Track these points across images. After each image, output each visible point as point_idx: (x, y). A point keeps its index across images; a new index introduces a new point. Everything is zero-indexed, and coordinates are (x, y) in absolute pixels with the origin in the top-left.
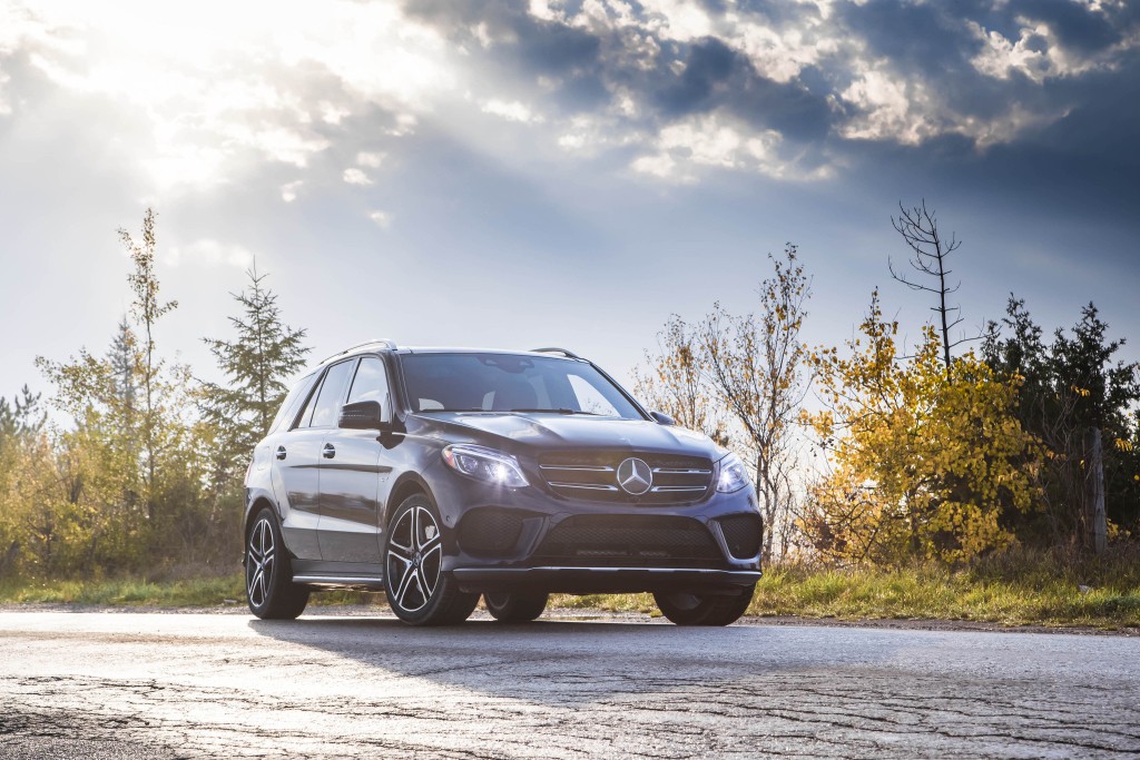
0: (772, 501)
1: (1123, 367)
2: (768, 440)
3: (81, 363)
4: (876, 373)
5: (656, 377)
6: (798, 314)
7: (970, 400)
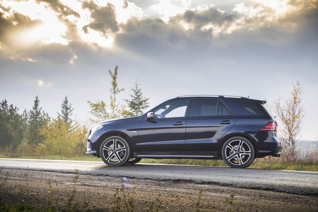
6: (300, 99)
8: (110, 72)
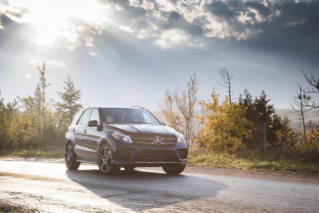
0: (190, 133)
1: (270, 105)
2: (189, 119)
3: (28, 98)
4: (214, 106)
5: (163, 103)
6: (196, 89)
7: (235, 112)
8: (39, 68)
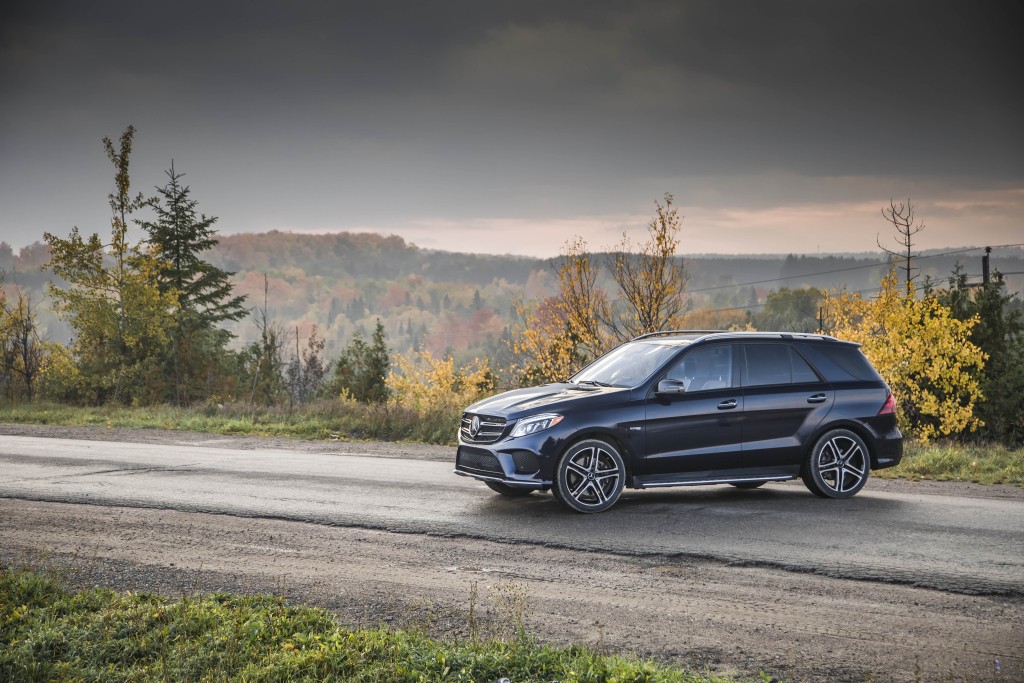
6: (674, 242)
8: (109, 145)
